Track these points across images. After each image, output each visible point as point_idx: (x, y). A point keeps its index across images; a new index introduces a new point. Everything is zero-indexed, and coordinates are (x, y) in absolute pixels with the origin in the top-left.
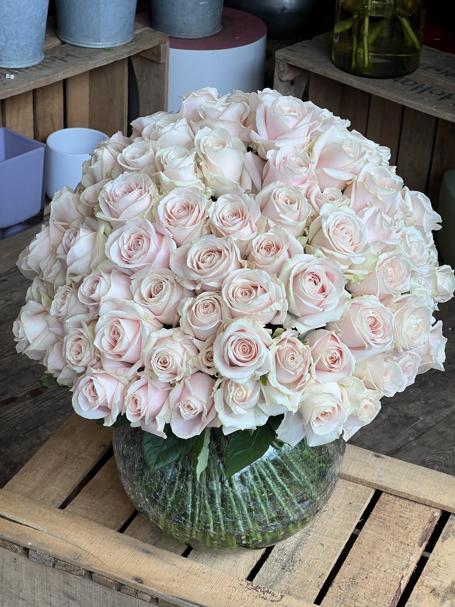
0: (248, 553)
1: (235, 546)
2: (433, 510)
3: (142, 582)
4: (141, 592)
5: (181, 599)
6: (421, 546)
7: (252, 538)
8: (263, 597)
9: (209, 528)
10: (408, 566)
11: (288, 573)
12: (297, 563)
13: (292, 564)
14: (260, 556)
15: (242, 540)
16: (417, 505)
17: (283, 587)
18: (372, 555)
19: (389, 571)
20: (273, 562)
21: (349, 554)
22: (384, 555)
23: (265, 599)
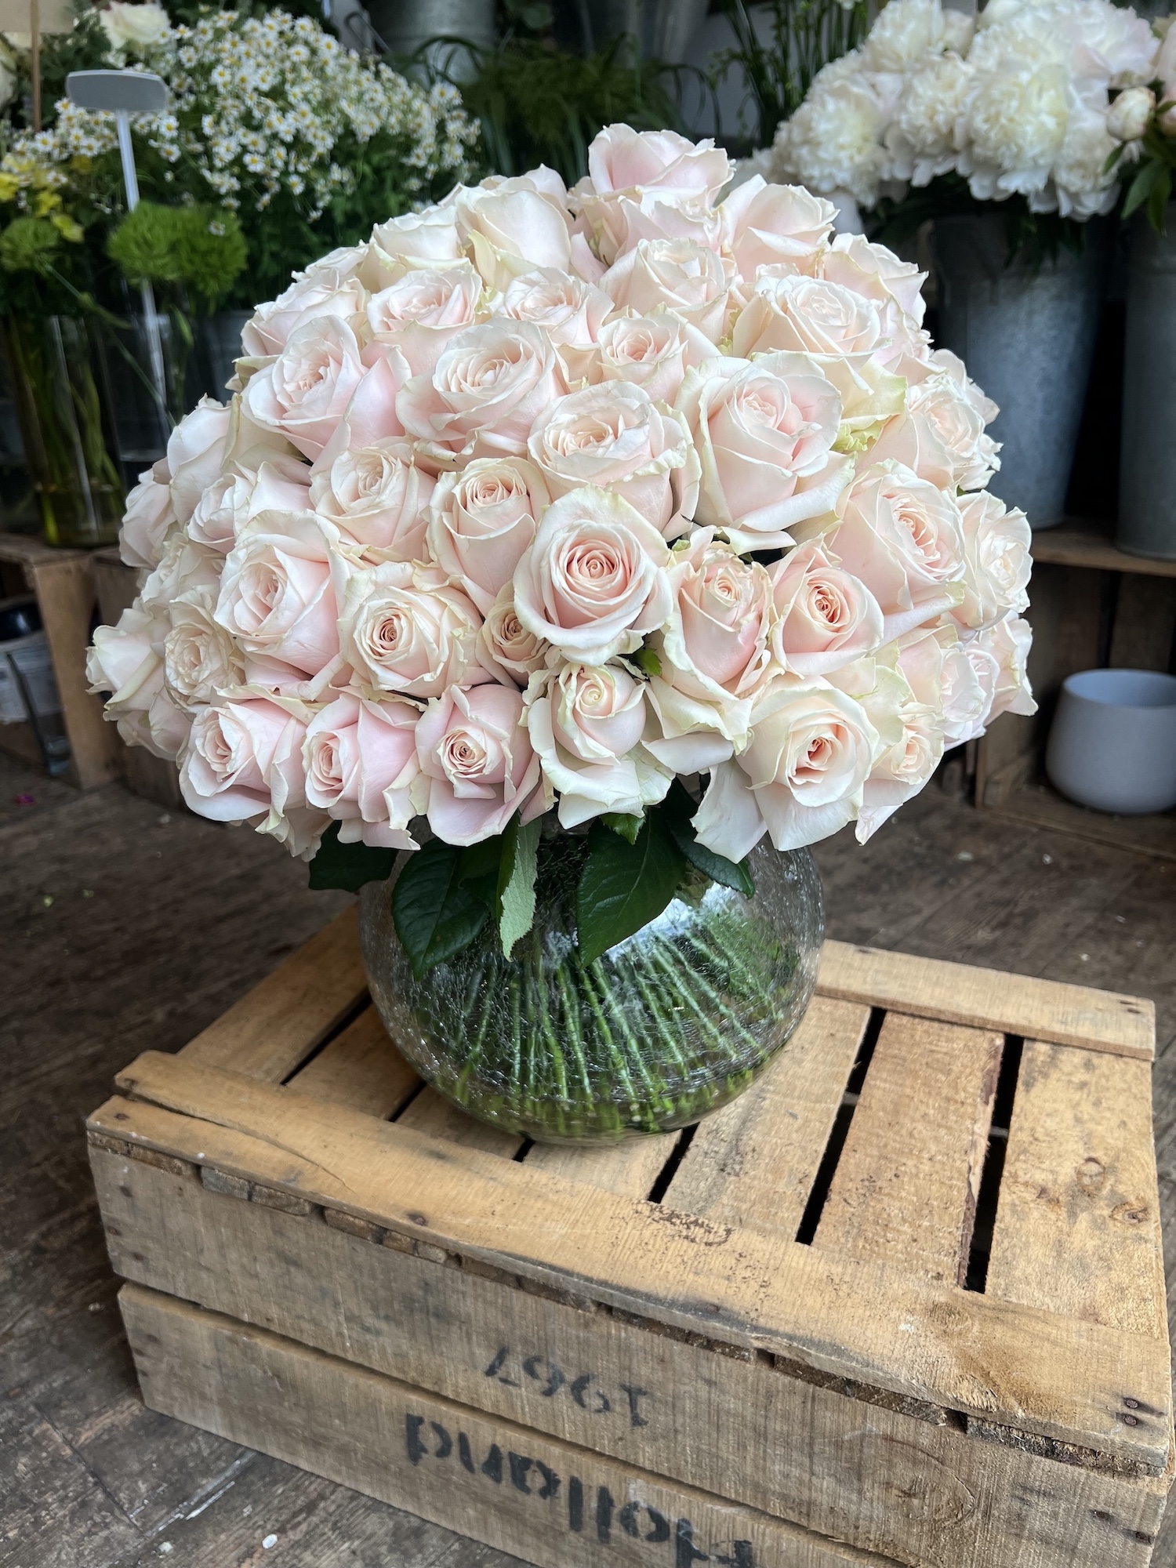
0: (646, 1143)
1: (619, 1129)
2: (989, 1035)
3: (424, 1223)
4: (425, 1243)
5: (509, 1255)
6: (987, 1103)
7: (652, 1107)
8: (687, 1237)
9: (557, 1090)
10: (974, 1145)
11: (732, 1178)
12: (749, 1157)
13: (738, 1158)
14: (671, 1147)
15: (632, 1114)
16: (955, 1028)
17: (726, 1210)
18: (897, 1128)
19: (939, 1157)
20: (699, 1159)
21: (850, 1131)
22: (920, 1126)
23: (693, 1241)
